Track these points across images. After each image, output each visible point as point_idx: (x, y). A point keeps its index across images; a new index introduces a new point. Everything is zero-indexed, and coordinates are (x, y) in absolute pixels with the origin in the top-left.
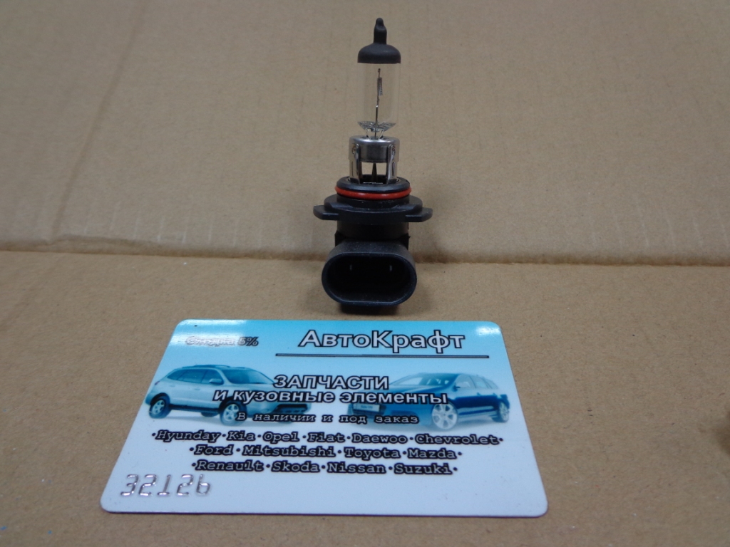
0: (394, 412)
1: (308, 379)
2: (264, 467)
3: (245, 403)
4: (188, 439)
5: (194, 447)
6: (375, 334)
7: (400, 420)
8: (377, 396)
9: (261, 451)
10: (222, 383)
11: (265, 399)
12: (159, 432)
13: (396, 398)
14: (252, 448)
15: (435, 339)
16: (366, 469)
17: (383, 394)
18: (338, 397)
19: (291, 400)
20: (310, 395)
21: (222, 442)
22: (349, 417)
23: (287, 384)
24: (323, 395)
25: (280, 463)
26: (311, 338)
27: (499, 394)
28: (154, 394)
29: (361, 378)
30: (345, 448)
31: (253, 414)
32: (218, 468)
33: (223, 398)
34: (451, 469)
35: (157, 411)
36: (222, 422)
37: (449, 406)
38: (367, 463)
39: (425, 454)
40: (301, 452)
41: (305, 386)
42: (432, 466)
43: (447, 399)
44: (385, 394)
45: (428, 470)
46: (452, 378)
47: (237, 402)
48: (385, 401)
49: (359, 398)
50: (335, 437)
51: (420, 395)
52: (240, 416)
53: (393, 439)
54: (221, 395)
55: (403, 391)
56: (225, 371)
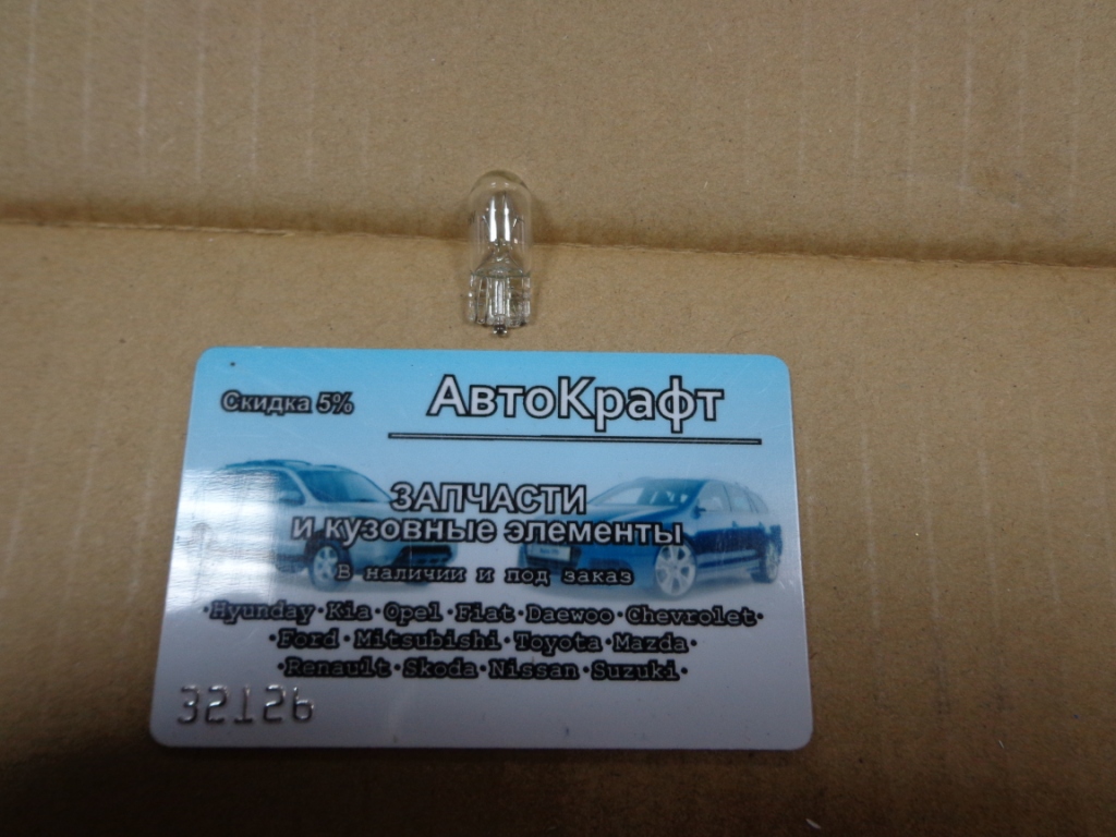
0: (593, 562)
1: (449, 491)
2: (392, 668)
3: (347, 544)
4: (263, 618)
5: (275, 632)
6: (564, 382)
7: (604, 577)
8: (567, 528)
9: (384, 639)
10: (301, 501)
11: (379, 536)
12: (213, 604)
13: (597, 533)
14: (369, 635)
15: (671, 398)
16: (549, 672)
17: (576, 523)
18: (501, 531)
20: (454, 527)
21: (319, 624)
22: (521, 571)
23: (414, 503)
24: (476, 525)
25: (415, 663)
26: (448, 395)
27: (767, 524)
29: (538, 488)
30: (516, 633)
31: (362, 567)
32: (320, 672)
33: (309, 534)
34: (678, 670)
36: (313, 581)
37: (685, 549)
38: (549, 660)
39: (640, 643)
40: (447, 640)
41: (444, 506)
42: (652, 664)
43: (683, 535)
44: (580, 523)
45: (643, 673)
46: (694, 489)
47: (333, 542)
48: (580, 538)
49: (537, 530)
50: (499, 611)
51: (638, 526)
52: (341, 571)
53: (592, 616)
54: (303, 528)
55: (610, 517)
56: (305, 475)
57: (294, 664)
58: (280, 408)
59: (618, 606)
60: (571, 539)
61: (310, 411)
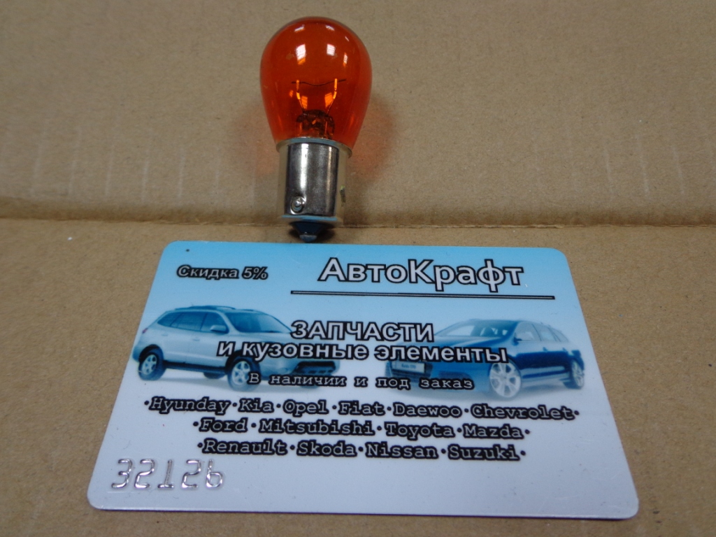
0: (442, 373)
1: (333, 327)
2: (288, 448)
3: (257, 359)
4: (190, 409)
5: (199, 420)
6: (413, 263)
7: (451, 384)
8: (421, 351)
9: (283, 426)
10: (226, 332)
11: (282, 354)
12: (153, 399)
13: (443, 354)
14: (271, 423)
15: (487, 272)
16: (414, 453)
17: (427, 347)
18: (372, 352)
19: (314, 356)
20: (337, 349)
21: (232, 414)
22: (388, 380)
23: (308, 334)
24: (353, 348)
25: (307, 444)
26: (333, 269)
27: (570, 350)
28: (143, 347)
29: (398, 325)
30: (386, 423)
31: (268, 375)
32: (230, 450)
33: (230, 353)
34: (518, 453)
35: (148, 370)
36: (230, 385)
37: (510, 365)
38: (414, 444)
39: (484, 432)
40: (331, 428)
41: (330, 336)
42: (496, 448)
43: (507, 356)
44: (430, 348)
45: (490, 454)
46: (511, 327)
47: (248, 358)
48: (431, 358)
49: (398, 352)
50: (372, 407)
51: (473, 350)
52: (252, 378)
53: (444, 412)
54: (226, 349)
55: (452, 344)
56: (229, 315)
57: (211, 444)
58: (217, 276)
59: (464, 404)
60: (424, 358)
61: (237, 277)
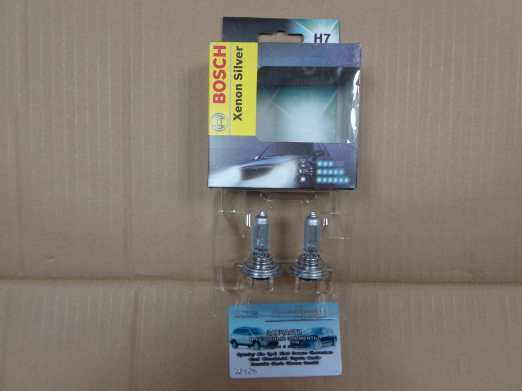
0: (303, 343)
1: (277, 331)
2: (269, 364)
3: (259, 342)
4: (246, 356)
5: (249, 358)
7: (305, 346)
9: (268, 359)
10: (251, 335)
11: (265, 340)
12: (238, 354)
13: (304, 338)
14: (265, 358)
16: (296, 364)
18: (287, 339)
19: (273, 340)
20: (278, 338)
21: (256, 357)
22: (291, 346)
23: (271, 334)
24: (282, 338)
25: (273, 363)
27: (334, 335)
28: (232, 340)
29: (293, 330)
30: (290, 357)
31: (263, 346)
32: (257, 365)
33: (253, 340)
34: (319, 362)
35: (234, 346)
36: (254, 349)
37: (320, 341)
38: (296, 361)
39: (312, 358)
40: (278, 359)
41: (276, 334)
42: (314, 362)
43: (319, 338)
44: (301, 337)
46: (321, 329)
47: (257, 342)
48: (301, 339)
49: (293, 338)
50: (287, 353)
51: (311, 337)
52: (259, 347)
53: (303, 353)
55: (306, 335)
56: (250, 329)
57: (253, 364)
59: (308, 351)
60: (299, 339)
